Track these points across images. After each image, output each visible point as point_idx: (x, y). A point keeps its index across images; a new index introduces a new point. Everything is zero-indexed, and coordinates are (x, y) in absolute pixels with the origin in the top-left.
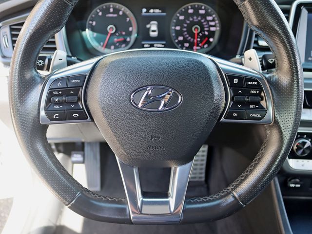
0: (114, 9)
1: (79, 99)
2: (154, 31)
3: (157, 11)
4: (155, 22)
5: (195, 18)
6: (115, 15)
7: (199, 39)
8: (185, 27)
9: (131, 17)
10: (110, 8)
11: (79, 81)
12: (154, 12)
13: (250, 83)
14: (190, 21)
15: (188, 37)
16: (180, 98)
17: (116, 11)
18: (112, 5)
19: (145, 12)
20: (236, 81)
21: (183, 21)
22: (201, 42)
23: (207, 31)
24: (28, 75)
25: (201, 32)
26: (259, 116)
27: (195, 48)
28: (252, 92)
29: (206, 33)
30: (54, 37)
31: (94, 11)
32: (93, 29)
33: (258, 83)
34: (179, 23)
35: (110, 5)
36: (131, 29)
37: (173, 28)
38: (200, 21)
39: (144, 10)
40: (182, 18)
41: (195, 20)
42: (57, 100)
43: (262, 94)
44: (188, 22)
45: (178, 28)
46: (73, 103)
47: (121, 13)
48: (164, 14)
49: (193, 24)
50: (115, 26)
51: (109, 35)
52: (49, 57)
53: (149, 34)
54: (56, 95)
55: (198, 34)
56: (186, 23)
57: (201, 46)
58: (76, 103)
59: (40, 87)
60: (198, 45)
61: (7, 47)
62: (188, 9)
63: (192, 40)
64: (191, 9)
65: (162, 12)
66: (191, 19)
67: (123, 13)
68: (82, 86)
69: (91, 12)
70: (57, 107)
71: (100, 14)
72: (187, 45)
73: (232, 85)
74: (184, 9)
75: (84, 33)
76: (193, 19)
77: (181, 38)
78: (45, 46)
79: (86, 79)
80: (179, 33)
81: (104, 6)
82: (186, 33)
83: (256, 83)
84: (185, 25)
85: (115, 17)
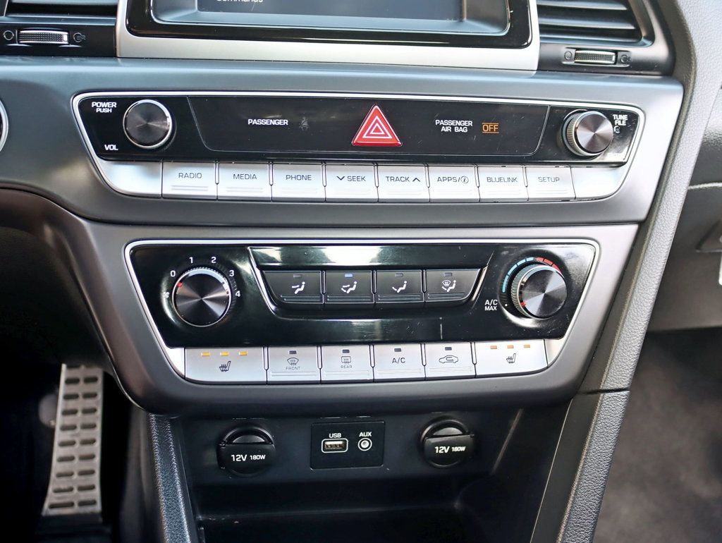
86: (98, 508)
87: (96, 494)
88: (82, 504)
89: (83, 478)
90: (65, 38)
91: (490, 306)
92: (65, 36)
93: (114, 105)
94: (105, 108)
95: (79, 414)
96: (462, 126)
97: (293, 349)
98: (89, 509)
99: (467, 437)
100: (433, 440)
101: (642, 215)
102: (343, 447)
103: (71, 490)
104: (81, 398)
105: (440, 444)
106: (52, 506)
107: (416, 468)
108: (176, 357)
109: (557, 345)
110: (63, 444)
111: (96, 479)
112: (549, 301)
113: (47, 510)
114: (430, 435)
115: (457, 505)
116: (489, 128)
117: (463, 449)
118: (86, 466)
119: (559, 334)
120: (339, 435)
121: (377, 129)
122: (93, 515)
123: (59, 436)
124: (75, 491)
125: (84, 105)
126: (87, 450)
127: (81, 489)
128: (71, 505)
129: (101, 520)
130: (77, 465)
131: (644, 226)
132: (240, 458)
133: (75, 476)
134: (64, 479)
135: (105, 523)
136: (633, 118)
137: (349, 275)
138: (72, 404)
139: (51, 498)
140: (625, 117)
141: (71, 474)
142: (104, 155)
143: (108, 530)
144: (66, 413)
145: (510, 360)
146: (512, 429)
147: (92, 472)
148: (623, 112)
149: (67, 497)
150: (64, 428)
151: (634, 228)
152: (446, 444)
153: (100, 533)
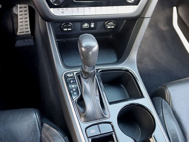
86: (30, 33)
87: (29, 30)
88: (26, 32)
89: (26, 26)
95: (23, 12)
97: (78, 8)
98: (28, 33)
99: (115, 24)
100: (107, 25)
102: (88, 26)
103: (23, 29)
104: (23, 8)
105: (108, 26)
106: (20, 33)
107: (103, 30)
110: (20, 19)
111: (29, 26)
113: (18, 34)
114: (107, 24)
115: (111, 37)
117: (113, 27)
118: (26, 23)
119: (137, 4)
120: (87, 24)
123: (19, 17)
126: (26, 20)
127: (26, 29)
128: (24, 32)
129: (31, 35)
132: (65, 29)
133: (24, 26)
134: (21, 27)
135: (32, 36)
138: (21, 9)
139: (19, 31)
141: (23, 25)
143: (32, 37)
144: (20, 11)
147: (28, 25)
150: (20, 15)
152: (110, 26)
153: (31, 38)
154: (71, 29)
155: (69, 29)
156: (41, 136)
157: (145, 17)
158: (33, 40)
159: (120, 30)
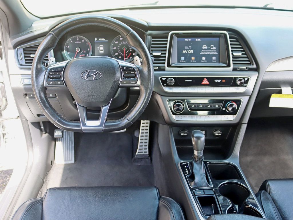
0: (79, 38)
1: (61, 77)
2: (102, 50)
3: (103, 39)
4: (102, 46)
5: (124, 42)
6: (80, 42)
7: (127, 54)
8: (119, 48)
9: (89, 43)
10: (77, 38)
11: (61, 69)
12: (101, 40)
13: (131, 69)
14: (121, 44)
15: (120, 53)
16: (101, 75)
17: (80, 40)
18: (78, 36)
19: (96, 40)
20: (125, 68)
21: (118, 44)
22: (128, 55)
23: (131, 49)
24: (39, 67)
25: (127, 50)
26: (134, 82)
27: (125, 59)
28: (131, 72)
29: (131, 50)
30: (47, 55)
31: (68, 40)
32: (68, 50)
33: (134, 69)
34: (115, 45)
35: (77, 37)
36: (89, 49)
37: (112, 48)
38: (127, 44)
39: (96, 39)
40: (116, 43)
41: (124, 44)
42: (52, 76)
43: (135, 73)
44: (120, 45)
45: (115, 48)
46: (58, 78)
47: (83, 41)
48: (107, 41)
49: (123, 45)
50: (80, 48)
51: (77, 53)
52: (47, 62)
53: (99, 52)
54: (51, 75)
55: (126, 51)
56: (119, 46)
57: (128, 58)
58: (59, 78)
59: (45, 71)
60: (126, 57)
61: (22, 59)
62: (120, 38)
63: (123, 54)
64: (121, 38)
65: (105, 40)
66: (122, 43)
67: (84, 40)
68: (62, 71)
69: (67, 41)
70: (51, 79)
71: (72, 41)
72: (120, 57)
73: (123, 70)
74: (118, 37)
75: (63, 52)
76: (123, 43)
77: (117, 54)
78: (45, 59)
79: (64, 69)
80: (115, 51)
81: (74, 37)
82: (119, 51)
83: (133, 69)
84: (119, 47)
85: (80, 43)
86: (148, 153)
87: (147, 150)
88: (145, 152)
89: (145, 147)
90: (157, 68)
91: (224, 109)
92: (157, 67)
93: (165, 78)
94: (164, 79)
95: (144, 133)
96: (219, 81)
98: (146, 153)
99: (221, 132)
101: (250, 95)
103: (142, 149)
104: (145, 130)
108: (174, 117)
109: (235, 116)
110: (141, 140)
111: (147, 147)
112: (233, 109)
113: (137, 153)
114: (215, 132)
116: (224, 81)
117: (220, 134)
118: (146, 144)
119: (235, 114)
121: (205, 82)
122: (147, 155)
124: (143, 149)
125: (161, 78)
126: (146, 141)
127: (145, 149)
128: (142, 152)
129: (148, 156)
130: (144, 144)
131: (250, 96)
132: (182, 134)
133: (143, 146)
134: (141, 147)
136: (248, 79)
137: (201, 104)
138: (143, 131)
139: (138, 151)
140: (247, 79)
142: (164, 86)
143: (150, 158)
144: (142, 133)
145: (227, 118)
146: (230, 132)
148: (247, 78)
149: (141, 151)
150: (141, 136)
151: (249, 97)
152: (217, 133)
153: (148, 159)
154: (186, 134)
155: (185, 134)
156: (159, 204)
157: (242, 123)
158: (150, 160)
159: (227, 138)
